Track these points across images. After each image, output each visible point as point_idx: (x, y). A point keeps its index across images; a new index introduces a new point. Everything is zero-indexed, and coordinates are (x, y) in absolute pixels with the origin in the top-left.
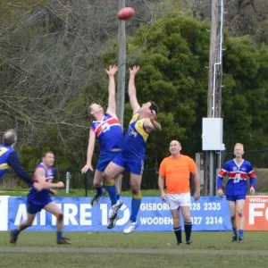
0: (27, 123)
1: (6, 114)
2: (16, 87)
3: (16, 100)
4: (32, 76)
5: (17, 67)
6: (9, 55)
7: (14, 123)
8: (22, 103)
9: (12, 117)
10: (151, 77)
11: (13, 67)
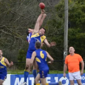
0: (20, 39)
1: (10, 35)
2: (14, 22)
3: (15, 28)
4: (22, 16)
5: (15, 12)
6: (11, 7)
7: (14, 39)
8: (17, 29)
9: (13, 36)
10: (81, 16)
11: (13, 12)
